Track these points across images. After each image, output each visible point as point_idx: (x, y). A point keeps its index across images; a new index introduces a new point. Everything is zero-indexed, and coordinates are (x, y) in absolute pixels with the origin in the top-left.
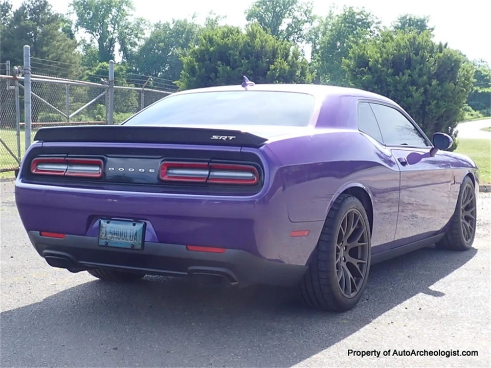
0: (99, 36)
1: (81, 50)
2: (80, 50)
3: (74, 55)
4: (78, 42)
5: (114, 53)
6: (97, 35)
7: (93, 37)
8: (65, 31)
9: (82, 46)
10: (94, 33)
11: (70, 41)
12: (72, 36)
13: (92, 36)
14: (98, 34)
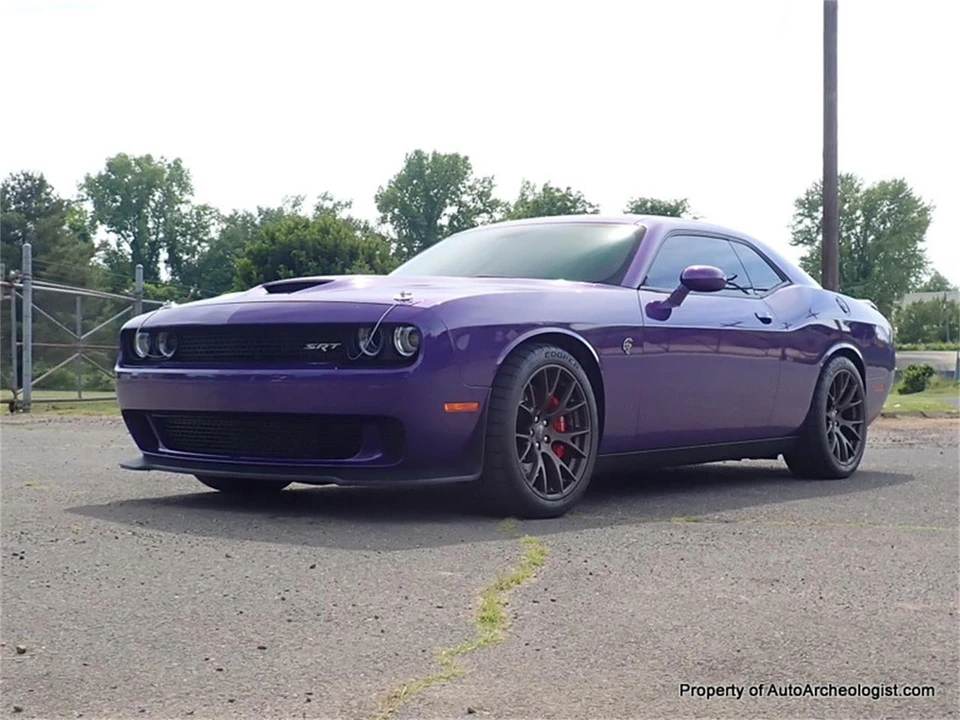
0: (132, 238)
1: (100, 261)
2: (98, 259)
3: (91, 267)
4: (96, 246)
5: (159, 265)
6: (129, 236)
7: (122, 239)
8: (73, 229)
9: (101, 253)
10: (123, 232)
11: (82, 245)
12: (85, 237)
13: (120, 236)
14: (131, 234)
